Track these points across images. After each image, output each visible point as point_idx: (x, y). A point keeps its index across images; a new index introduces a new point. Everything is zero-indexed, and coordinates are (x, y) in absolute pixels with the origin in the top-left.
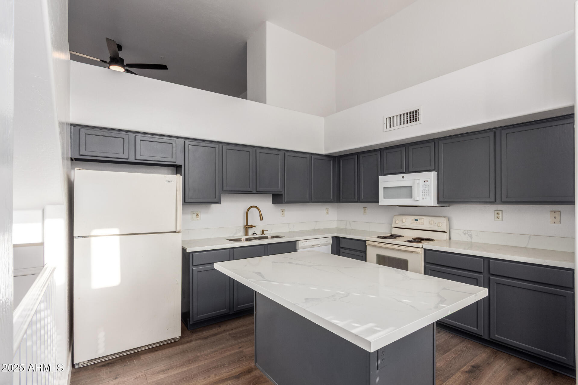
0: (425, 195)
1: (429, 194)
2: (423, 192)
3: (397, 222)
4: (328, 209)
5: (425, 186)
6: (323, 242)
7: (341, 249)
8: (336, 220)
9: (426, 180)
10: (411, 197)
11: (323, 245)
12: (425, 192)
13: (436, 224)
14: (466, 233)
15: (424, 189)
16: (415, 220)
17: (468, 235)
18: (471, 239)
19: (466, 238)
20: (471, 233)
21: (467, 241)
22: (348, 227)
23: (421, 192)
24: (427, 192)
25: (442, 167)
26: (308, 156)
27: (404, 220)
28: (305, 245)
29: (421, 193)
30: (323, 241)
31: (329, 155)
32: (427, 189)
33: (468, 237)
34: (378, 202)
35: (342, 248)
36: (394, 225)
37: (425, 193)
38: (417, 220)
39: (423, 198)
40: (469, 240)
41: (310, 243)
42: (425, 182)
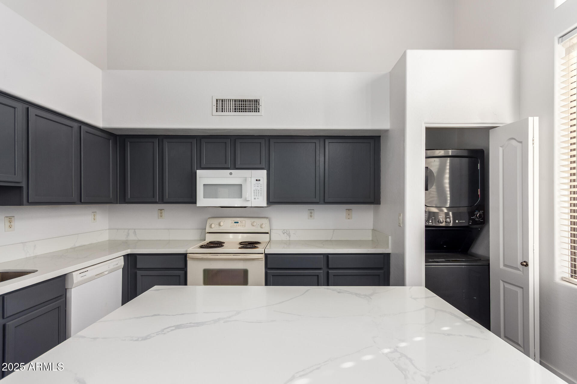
0: (257, 195)
1: (261, 194)
2: (255, 191)
3: (213, 226)
4: (94, 213)
5: (256, 185)
6: (112, 267)
7: (138, 272)
8: (108, 228)
9: (258, 179)
10: (241, 196)
11: (111, 271)
12: (257, 191)
13: (259, 226)
14: (285, 232)
15: (257, 188)
16: (235, 222)
17: (287, 234)
18: (290, 237)
19: (284, 238)
20: (289, 232)
21: (286, 240)
22: (132, 237)
23: (253, 191)
24: (260, 191)
25: (272, 165)
26: (76, 125)
27: (222, 224)
28: (85, 277)
29: (253, 193)
30: (112, 265)
31: (108, 130)
32: (259, 188)
33: (287, 236)
34: (195, 202)
35: (140, 269)
36: (208, 230)
37: (257, 193)
38: (238, 222)
39: (255, 198)
40: (288, 239)
41: (92, 272)
42: (257, 180)
